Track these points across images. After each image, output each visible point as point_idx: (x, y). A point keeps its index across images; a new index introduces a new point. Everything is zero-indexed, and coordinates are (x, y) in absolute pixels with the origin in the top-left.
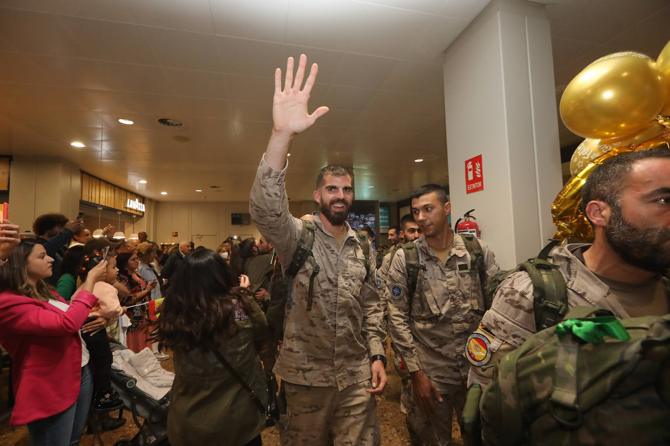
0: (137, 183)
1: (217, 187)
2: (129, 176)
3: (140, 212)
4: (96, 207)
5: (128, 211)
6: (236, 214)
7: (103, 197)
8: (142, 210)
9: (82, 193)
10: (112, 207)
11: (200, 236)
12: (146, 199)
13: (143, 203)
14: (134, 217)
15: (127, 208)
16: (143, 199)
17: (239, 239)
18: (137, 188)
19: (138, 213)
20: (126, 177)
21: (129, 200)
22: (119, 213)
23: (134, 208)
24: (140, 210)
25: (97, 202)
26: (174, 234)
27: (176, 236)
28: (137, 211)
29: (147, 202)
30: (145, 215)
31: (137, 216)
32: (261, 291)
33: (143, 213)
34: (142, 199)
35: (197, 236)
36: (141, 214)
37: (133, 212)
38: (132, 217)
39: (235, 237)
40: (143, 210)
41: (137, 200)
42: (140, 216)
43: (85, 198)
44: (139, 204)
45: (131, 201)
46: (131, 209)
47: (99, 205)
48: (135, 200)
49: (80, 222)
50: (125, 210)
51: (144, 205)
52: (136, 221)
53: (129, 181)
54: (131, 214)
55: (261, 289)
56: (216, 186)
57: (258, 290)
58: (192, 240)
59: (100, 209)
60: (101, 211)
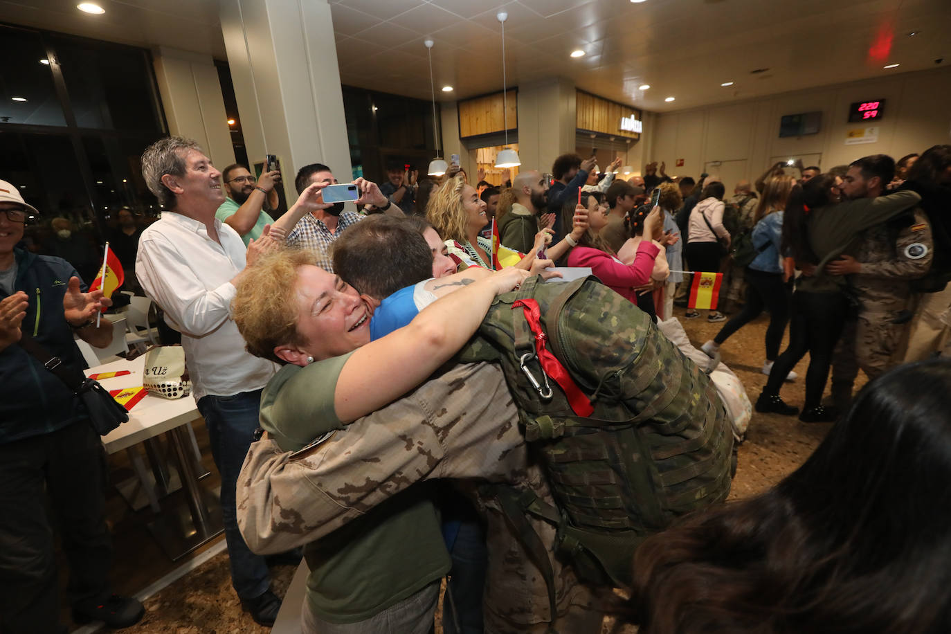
0: (635, 90)
1: (764, 70)
2: (625, 83)
3: (636, 133)
4: (589, 135)
5: (622, 134)
6: (792, 117)
7: (595, 119)
8: (638, 131)
9: (577, 118)
10: (606, 132)
11: (718, 163)
12: (644, 112)
13: (640, 120)
14: (628, 142)
15: (620, 131)
16: (640, 114)
17: (799, 165)
18: (634, 99)
19: (633, 136)
20: (621, 85)
21: (623, 118)
22: (612, 139)
23: (628, 129)
24: (635, 131)
25: (591, 129)
26: (679, 162)
27: (681, 165)
28: (631, 132)
29: (644, 116)
30: (642, 138)
32: (844, 259)
33: (639, 134)
35: (713, 164)
36: (637, 137)
37: (628, 135)
38: (626, 142)
39: (791, 162)
40: (640, 130)
41: (633, 116)
42: (634, 139)
43: (580, 126)
44: (636, 121)
45: (626, 119)
46: (625, 131)
47: (592, 131)
48: (630, 117)
49: (593, 161)
50: (618, 134)
51: (641, 123)
52: (630, 148)
53: (624, 90)
54: (625, 139)
55: (843, 256)
56: (762, 69)
57: (838, 258)
58: (705, 170)
59: (593, 136)
60: (594, 139)
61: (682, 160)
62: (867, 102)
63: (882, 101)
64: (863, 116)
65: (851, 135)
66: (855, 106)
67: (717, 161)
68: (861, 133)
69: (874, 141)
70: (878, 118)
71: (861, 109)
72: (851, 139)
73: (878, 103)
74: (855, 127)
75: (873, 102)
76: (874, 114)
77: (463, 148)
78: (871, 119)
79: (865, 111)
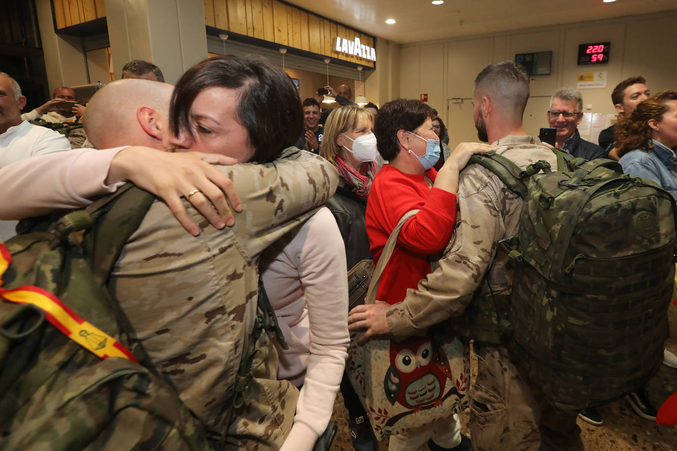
3: (368, 61)
5: (341, 57)
6: (525, 55)
8: (369, 58)
11: (460, 101)
12: (378, 40)
13: (372, 47)
14: (359, 69)
15: (337, 53)
19: (364, 63)
21: (339, 39)
22: (327, 61)
23: (351, 53)
24: (364, 56)
26: (423, 98)
28: (357, 57)
29: (379, 44)
30: (379, 66)
31: (365, 68)
33: (374, 63)
34: (371, 40)
35: (454, 101)
36: (372, 65)
37: (354, 61)
40: (373, 57)
41: (357, 40)
44: (363, 47)
45: (345, 41)
46: (346, 55)
48: (354, 41)
50: (335, 56)
54: (350, 64)
58: (448, 107)
59: (283, 51)
60: (285, 55)
61: (426, 95)
62: (593, 45)
63: (607, 44)
64: (591, 59)
65: (581, 78)
66: (583, 48)
67: (459, 99)
68: (590, 78)
69: (604, 86)
70: (605, 61)
71: (588, 51)
72: (582, 83)
73: (603, 46)
74: (585, 70)
75: (599, 44)
76: (601, 57)
77: (62, 40)
78: (598, 62)
79: (592, 54)
